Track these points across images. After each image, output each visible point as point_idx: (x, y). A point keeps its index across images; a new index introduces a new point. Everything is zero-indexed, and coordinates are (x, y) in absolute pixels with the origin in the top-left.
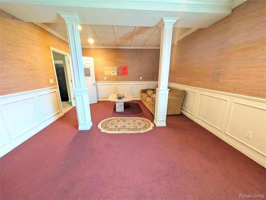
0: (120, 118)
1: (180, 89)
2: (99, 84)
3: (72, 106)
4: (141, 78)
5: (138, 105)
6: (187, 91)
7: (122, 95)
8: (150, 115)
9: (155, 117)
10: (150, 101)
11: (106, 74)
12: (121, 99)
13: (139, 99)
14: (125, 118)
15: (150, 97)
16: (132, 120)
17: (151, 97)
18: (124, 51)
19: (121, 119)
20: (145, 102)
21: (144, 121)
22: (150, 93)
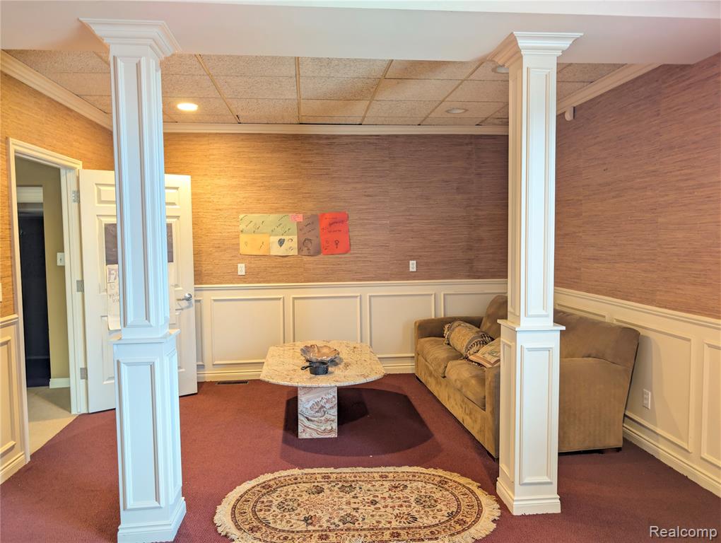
0: (324, 470)
1: (607, 320)
2: (209, 296)
3: (70, 412)
4: (413, 266)
5: (406, 400)
6: (642, 332)
7: (325, 351)
8: (472, 454)
9: (502, 466)
10: (466, 383)
11: (244, 249)
12: (326, 372)
13: (407, 367)
14: (347, 471)
15: (467, 358)
16: (387, 484)
17: (471, 357)
18: (331, 144)
19: (326, 477)
20: (438, 383)
21: (446, 486)
22: (461, 337)
